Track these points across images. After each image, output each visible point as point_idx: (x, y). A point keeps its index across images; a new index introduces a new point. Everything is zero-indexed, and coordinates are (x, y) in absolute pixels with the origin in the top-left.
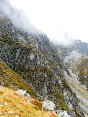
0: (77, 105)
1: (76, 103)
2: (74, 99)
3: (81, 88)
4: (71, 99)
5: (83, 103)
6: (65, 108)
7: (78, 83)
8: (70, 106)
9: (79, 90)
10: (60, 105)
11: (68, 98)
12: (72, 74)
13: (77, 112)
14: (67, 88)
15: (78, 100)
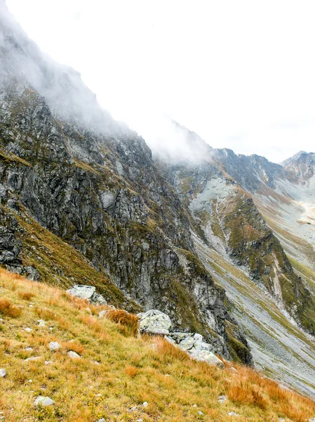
0: (228, 318)
1: (226, 313)
2: (220, 302)
3: (237, 273)
4: (212, 302)
5: (242, 312)
6: (198, 326)
7: (229, 261)
8: (211, 322)
9: (231, 280)
10: (184, 321)
11: (205, 302)
12: (214, 240)
13: (230, 336)
14: (202, 276)
15: (230, 306)
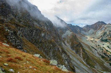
0: (70, 62)
1: (70, 61)
2: (68, 58)
3: (72, 52)
4: (66, 58)
5: (74, 61)
6: (63, 64)
7: (71, 49)
8: (66, 63)
10: (60, 63)
12: (67, 44)
13: (71, 66)
14: (64, 52)
15: (71, 59)
